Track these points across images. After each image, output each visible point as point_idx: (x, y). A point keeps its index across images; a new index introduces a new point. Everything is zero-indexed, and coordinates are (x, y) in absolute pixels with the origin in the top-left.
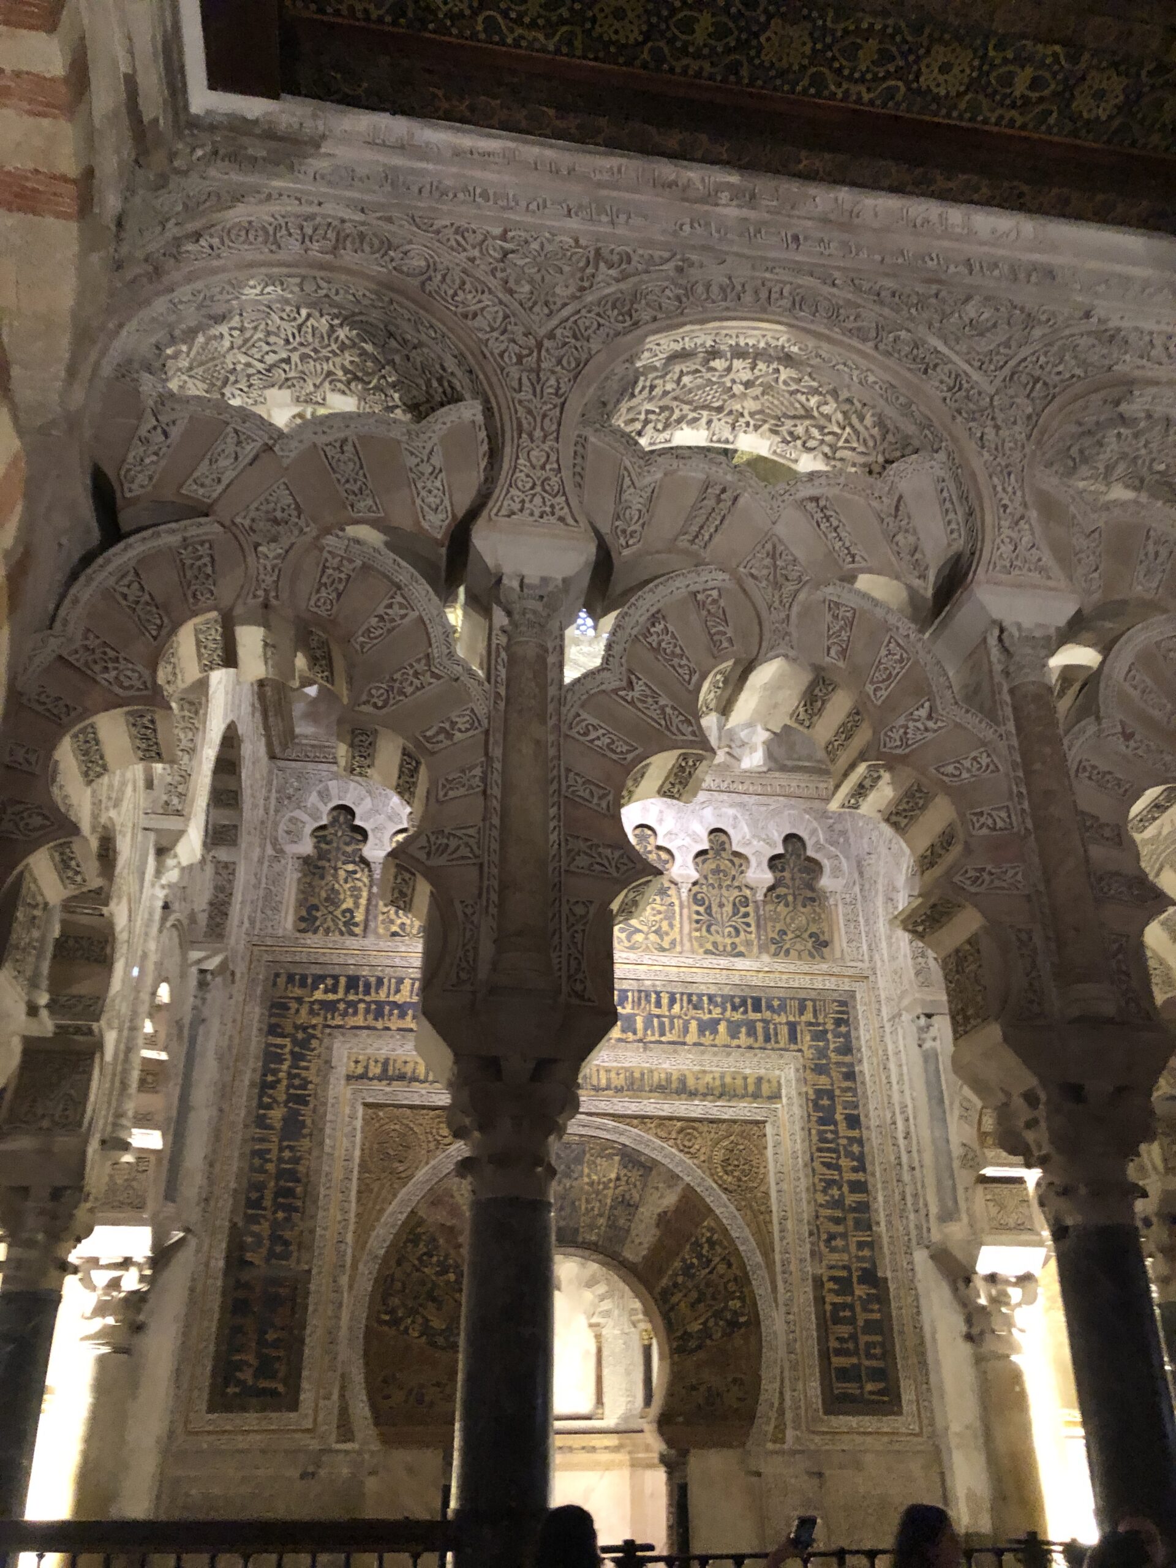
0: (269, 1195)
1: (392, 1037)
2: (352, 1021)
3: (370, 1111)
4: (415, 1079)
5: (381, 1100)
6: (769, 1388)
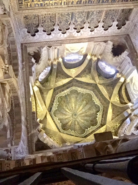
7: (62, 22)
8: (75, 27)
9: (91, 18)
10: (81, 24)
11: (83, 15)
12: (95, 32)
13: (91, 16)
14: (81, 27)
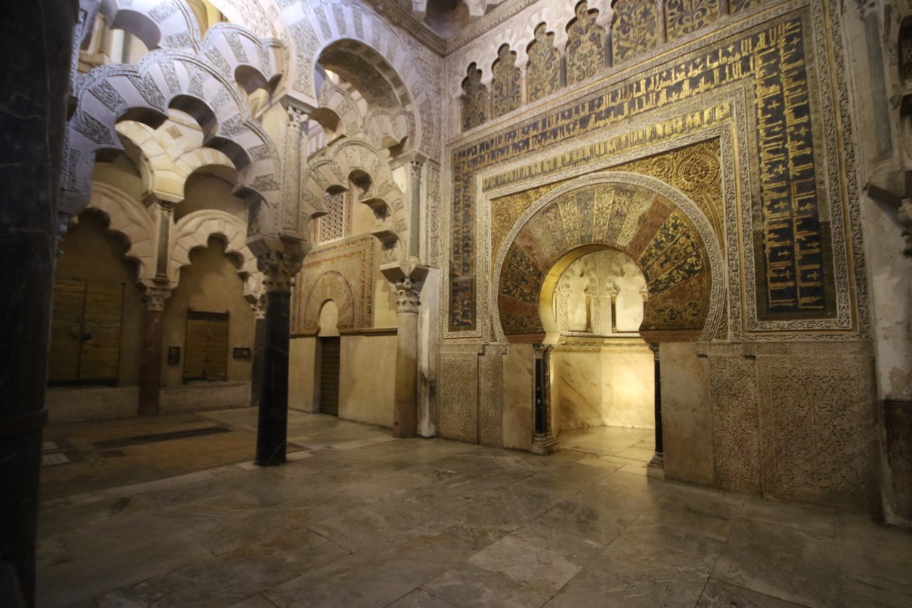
0: (461, 248)
1: (499, 165)
2: (483, 165)
3: (494, 202)
4: (509, 182)
5: (496, 196)
6: (714, 308)
7: (639, 16)
8: (593, 16)
9: (553, 67)
10: (579, 35)
11: (579, 68)
12: (531, 25)
13: (556, 74)
14: (577, 23)
